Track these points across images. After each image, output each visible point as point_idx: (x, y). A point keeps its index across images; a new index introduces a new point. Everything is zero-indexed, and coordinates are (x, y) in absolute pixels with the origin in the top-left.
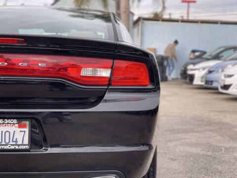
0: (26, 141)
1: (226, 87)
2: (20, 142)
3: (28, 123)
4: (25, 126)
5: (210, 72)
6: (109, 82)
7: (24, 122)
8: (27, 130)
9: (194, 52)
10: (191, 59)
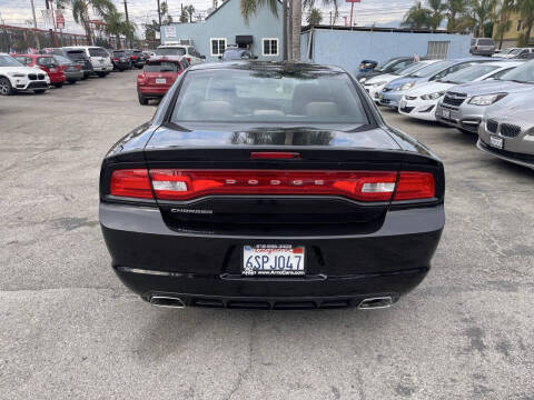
0: (302, 267)
1: (408, 110)
2: (295, 268)
3: (303, 248)
4: (300, 251)
5: (388, 90)
6: (392, 196)
7: (300, 247)
8: (302, 255)
9: (364, 62)
10: (362, 71)
